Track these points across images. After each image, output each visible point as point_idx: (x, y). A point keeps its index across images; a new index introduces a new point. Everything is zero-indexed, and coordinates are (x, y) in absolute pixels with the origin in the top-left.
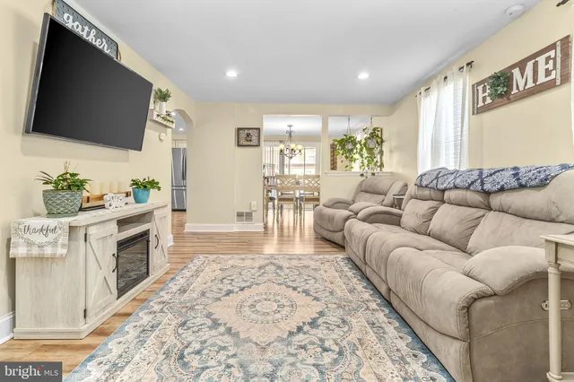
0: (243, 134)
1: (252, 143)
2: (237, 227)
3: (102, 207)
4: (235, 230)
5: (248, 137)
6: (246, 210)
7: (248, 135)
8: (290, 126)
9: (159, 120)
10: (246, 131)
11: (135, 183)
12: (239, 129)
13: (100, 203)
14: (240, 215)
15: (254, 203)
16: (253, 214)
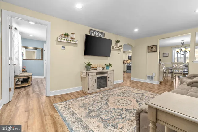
0: (150, 48)
1: (153, 51)
2: (148, 81)
3: (97, 70)
4: (147, 82)
5: (152, 49)
6: (151, 75)
7: (152, 48)
8: (183, 40)
9: (116, 48)
10: (151, 47)
11: (106, 65)
12: (148, 46)
13: (96, 69)
14: (149, 77)
15: (154, 73)
16: (154, 77)
